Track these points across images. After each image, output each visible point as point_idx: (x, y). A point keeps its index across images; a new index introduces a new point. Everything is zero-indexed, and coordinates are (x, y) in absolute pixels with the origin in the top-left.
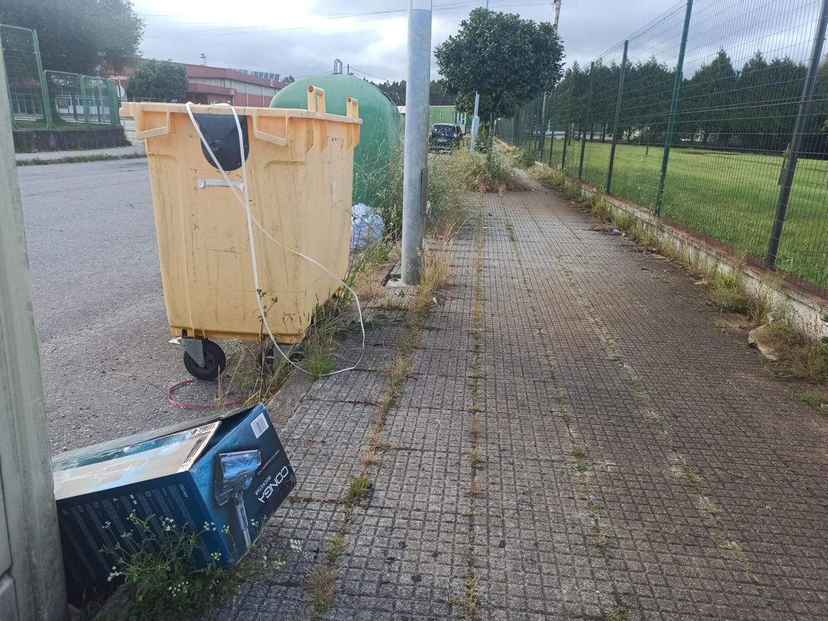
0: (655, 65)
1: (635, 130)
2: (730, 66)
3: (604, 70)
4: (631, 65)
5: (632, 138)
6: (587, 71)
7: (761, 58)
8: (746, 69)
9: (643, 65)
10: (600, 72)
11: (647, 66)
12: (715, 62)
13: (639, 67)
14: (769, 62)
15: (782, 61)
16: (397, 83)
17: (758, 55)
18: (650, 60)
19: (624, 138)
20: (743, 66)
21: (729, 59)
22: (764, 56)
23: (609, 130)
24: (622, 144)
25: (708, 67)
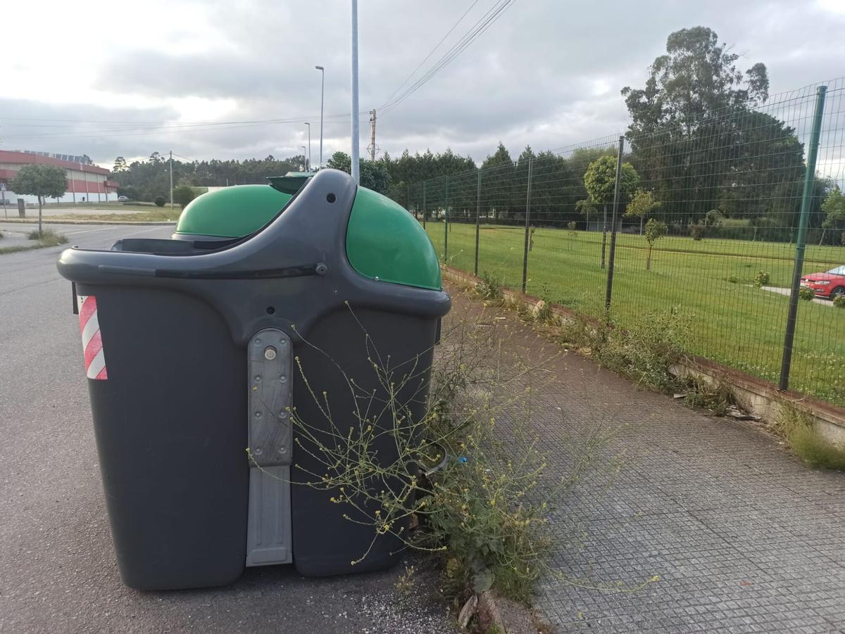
0: (451, 156)
1: (441, 210)
2: (509, 158)
3: (410, 160)
4: (432, 156)
5: (439, 216)
6: (397, 161)
7: (531, 152)
8: (520, 160)
9: (441, 156)
10: (408, 162)
11: (445, 157)
12: (497, 154)
13: (439, 157)
14: (537, 155)
15: (546, 154)
16: (207, 163)
17: (529, 149)
18: (447, 152)
19: (433, 216)
20: (518, 158)
21: (507, 152)
22: (532, 150)
23: (420, 210)
24: (432, 221)
25: (493, 159)
